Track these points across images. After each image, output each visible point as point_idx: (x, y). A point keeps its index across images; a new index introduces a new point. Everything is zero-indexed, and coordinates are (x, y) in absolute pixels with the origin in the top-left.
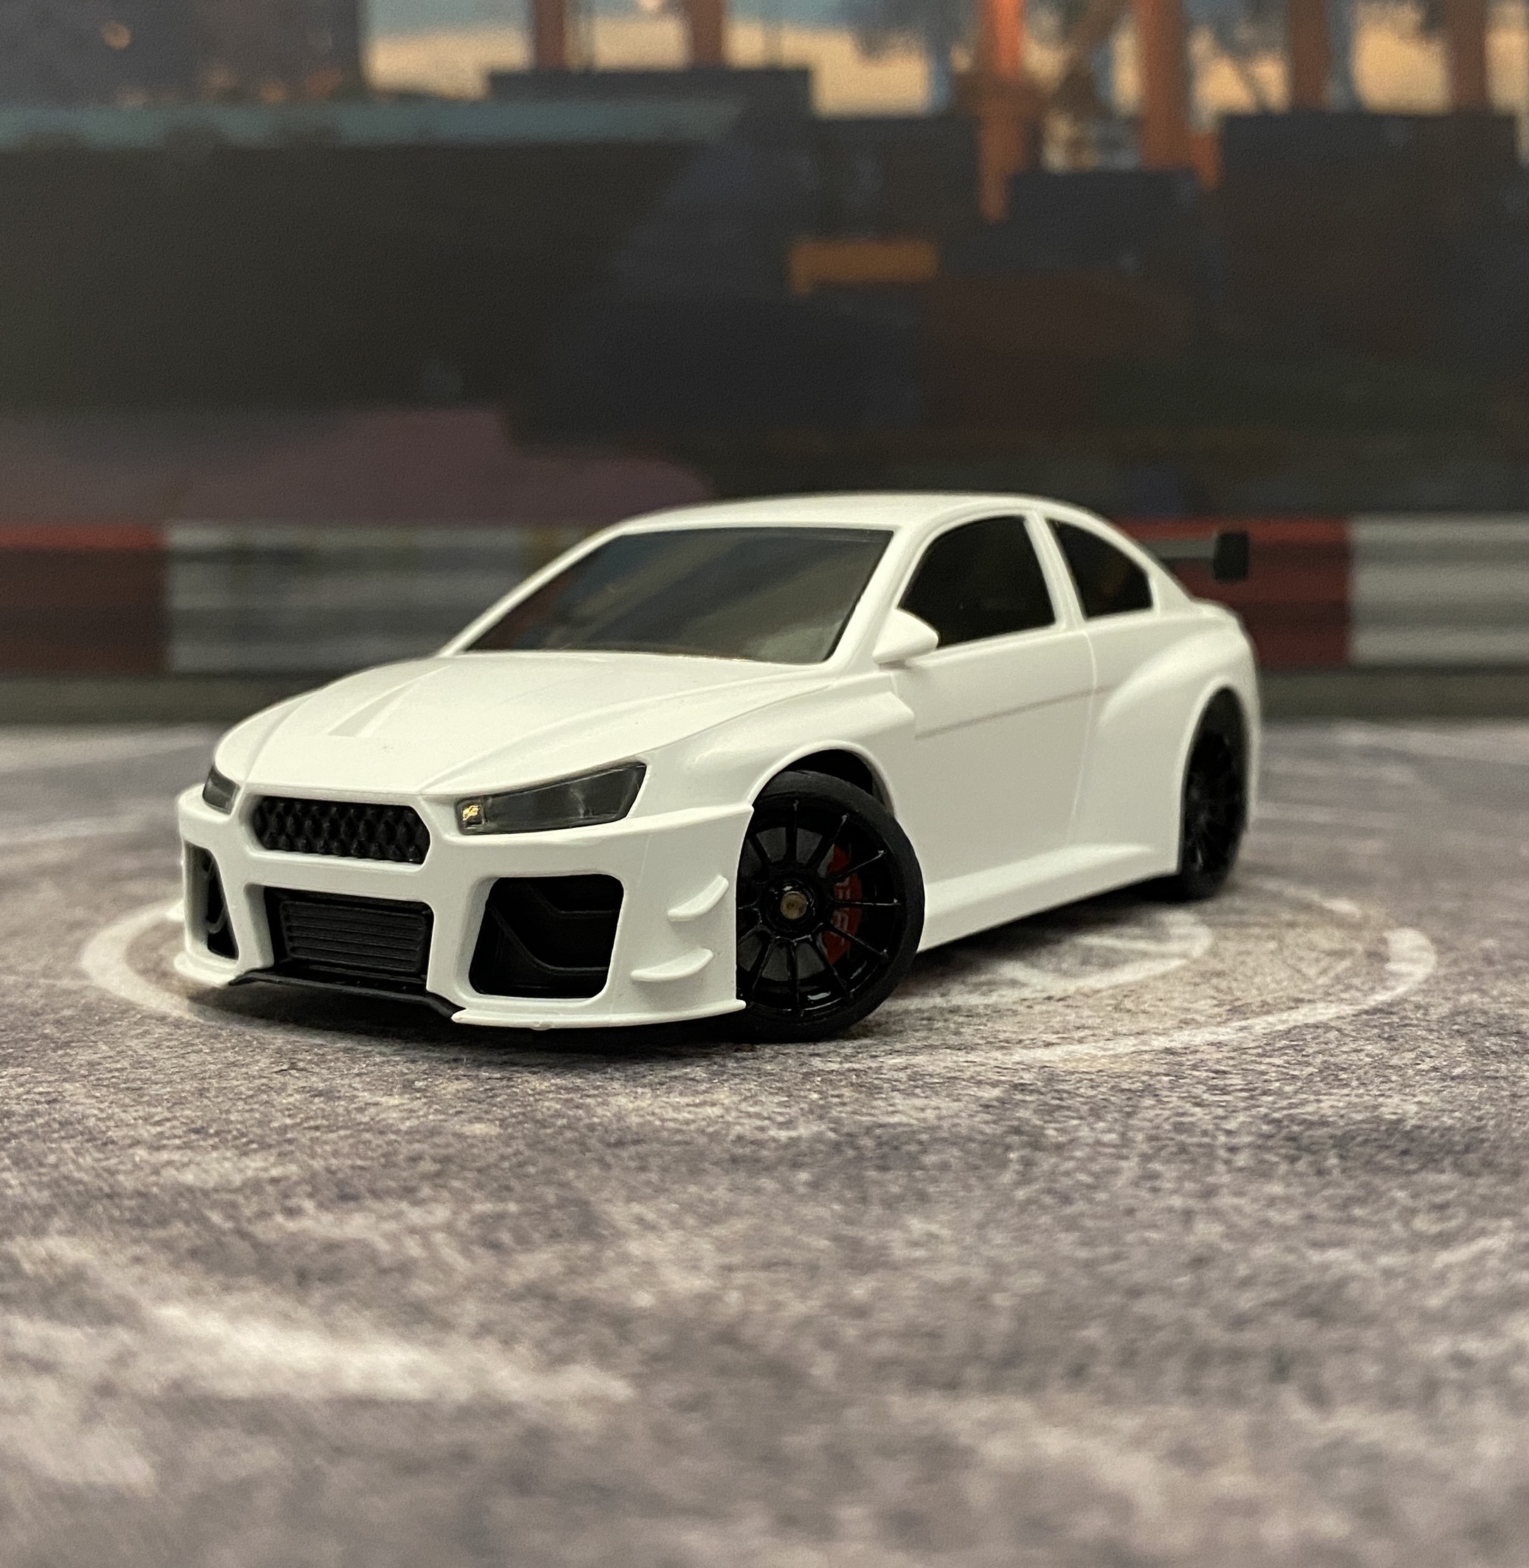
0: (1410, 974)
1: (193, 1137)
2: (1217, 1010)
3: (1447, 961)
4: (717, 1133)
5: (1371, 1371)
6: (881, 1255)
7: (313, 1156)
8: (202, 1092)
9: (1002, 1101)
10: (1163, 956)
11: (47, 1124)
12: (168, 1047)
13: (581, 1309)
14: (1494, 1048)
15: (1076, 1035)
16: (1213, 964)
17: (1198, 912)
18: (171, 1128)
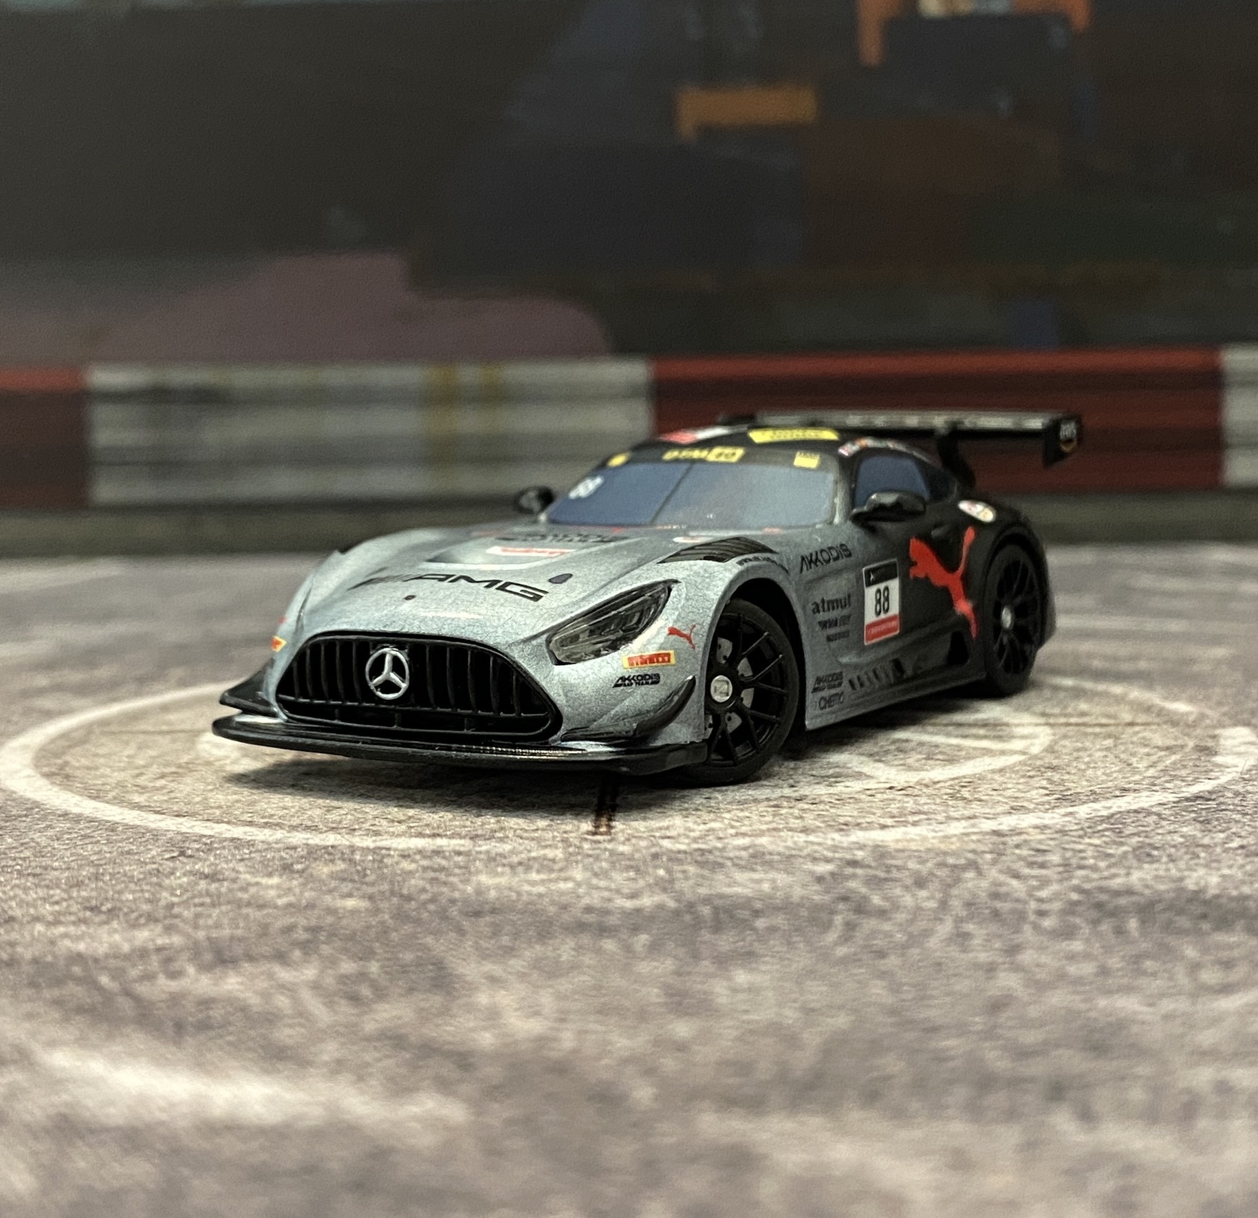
0: (1234, 766)
4: (568, 903)
5: (1137, 1096)
6: (705, 1001)
15: (911, 819)
16: (1050, 759)
17: (1043, 715)
18: (68, 906)
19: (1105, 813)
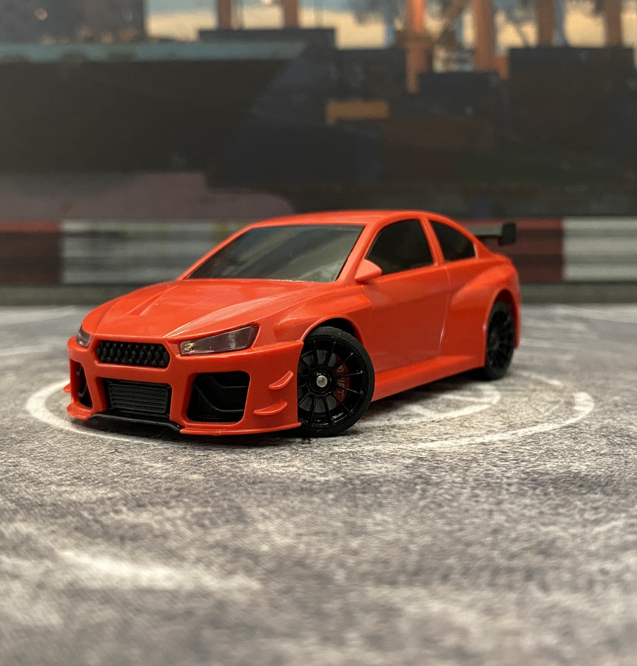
0: (583, 411)
1: (75, 480)
2: (503, 426)
3: (598, 406)
4: (295, 478)
5: (566, 576)
6: (364, 529)
7: (126, 488)
8: (78, 462)
9: (412, 464)
10: (480, 404)
11: (14, 475)
12: (63, 443)
13: (238, 552)
14: (618, 442)
15: (444, 436)
16: (501, 407)
17: (495, 385)
18: (66, 477)
19: (530, 434)
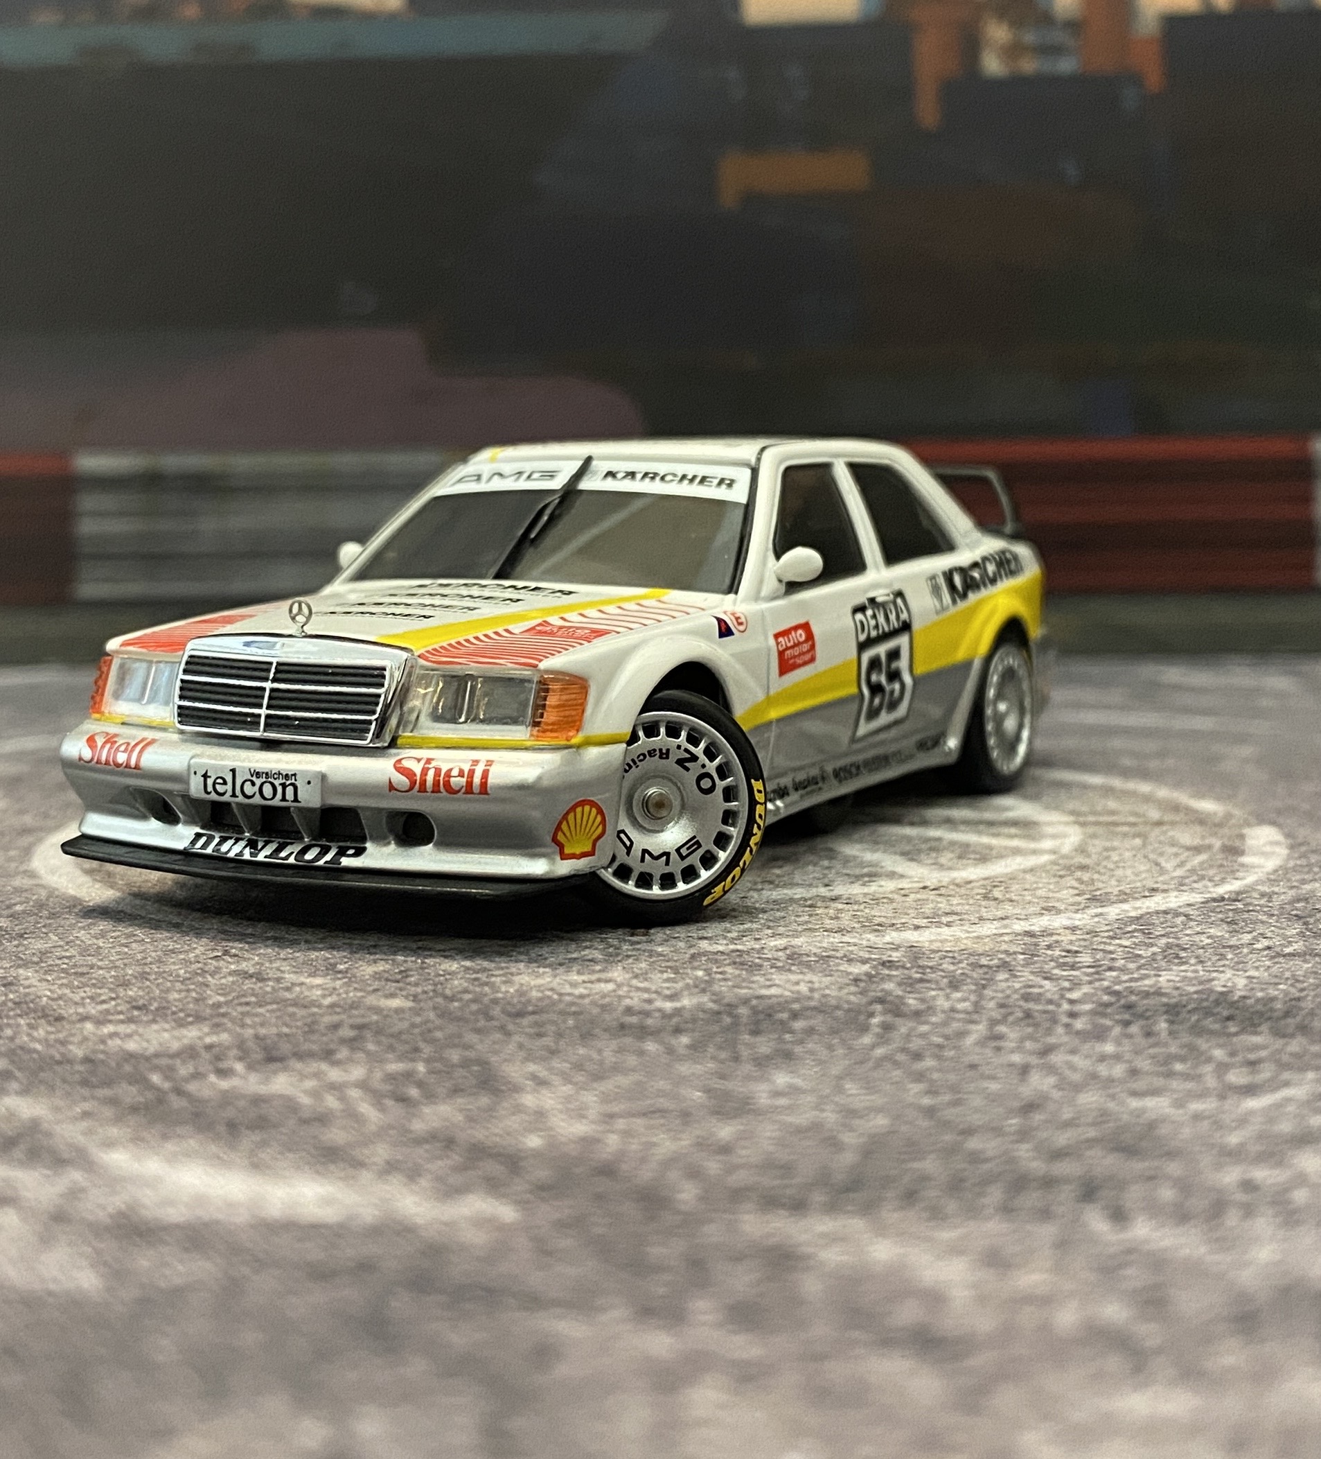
0: (1259, 866)
1: (136, 1013)
2: (1077, 899)
3: (1296, 855)
6: (748, 1104)
8: (144, 976)
9: (868, 974)
10: (1034, 852)
11: (3, 1004)
13: (478, 1152)
15: (945, 919)
16: (1080, 859)
17: (1072, 813)
18: (116, 1005)
19: (1133, 914)
